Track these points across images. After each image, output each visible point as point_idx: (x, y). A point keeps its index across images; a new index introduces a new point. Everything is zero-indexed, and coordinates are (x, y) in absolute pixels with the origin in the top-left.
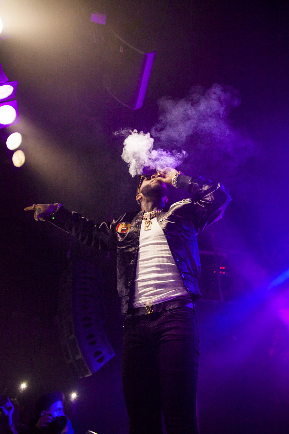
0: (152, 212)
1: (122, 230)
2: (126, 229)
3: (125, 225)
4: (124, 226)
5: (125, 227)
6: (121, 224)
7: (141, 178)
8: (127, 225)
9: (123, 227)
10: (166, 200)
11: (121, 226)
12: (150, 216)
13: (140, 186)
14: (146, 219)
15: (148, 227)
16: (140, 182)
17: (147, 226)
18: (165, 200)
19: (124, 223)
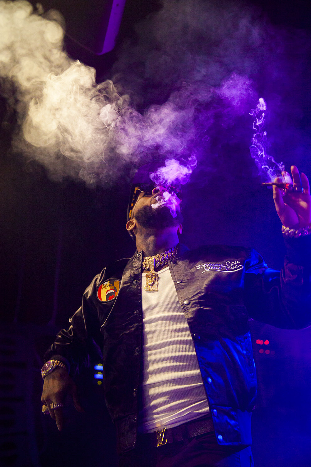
0: (158, 255)
1: (108, 296)
2: (113, 291)
3: (109, 285)
4: (109, 288)
5: (111, 290)
6: (103, 286)
7: (135, 192)
8: (113, 285)
9: (108, 291)
10: (180, 229)
11: (104, 289)
12: (155, 264)
13: (132, 205)
14: (149, 270)
15: (152, 285)
16: (134, 199)
17: (151, 283)
18: (178, 230)
19: (108, 283)
